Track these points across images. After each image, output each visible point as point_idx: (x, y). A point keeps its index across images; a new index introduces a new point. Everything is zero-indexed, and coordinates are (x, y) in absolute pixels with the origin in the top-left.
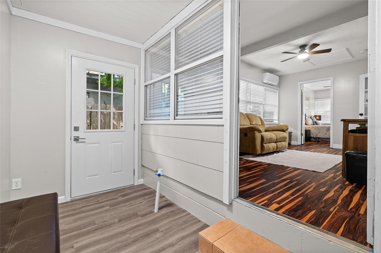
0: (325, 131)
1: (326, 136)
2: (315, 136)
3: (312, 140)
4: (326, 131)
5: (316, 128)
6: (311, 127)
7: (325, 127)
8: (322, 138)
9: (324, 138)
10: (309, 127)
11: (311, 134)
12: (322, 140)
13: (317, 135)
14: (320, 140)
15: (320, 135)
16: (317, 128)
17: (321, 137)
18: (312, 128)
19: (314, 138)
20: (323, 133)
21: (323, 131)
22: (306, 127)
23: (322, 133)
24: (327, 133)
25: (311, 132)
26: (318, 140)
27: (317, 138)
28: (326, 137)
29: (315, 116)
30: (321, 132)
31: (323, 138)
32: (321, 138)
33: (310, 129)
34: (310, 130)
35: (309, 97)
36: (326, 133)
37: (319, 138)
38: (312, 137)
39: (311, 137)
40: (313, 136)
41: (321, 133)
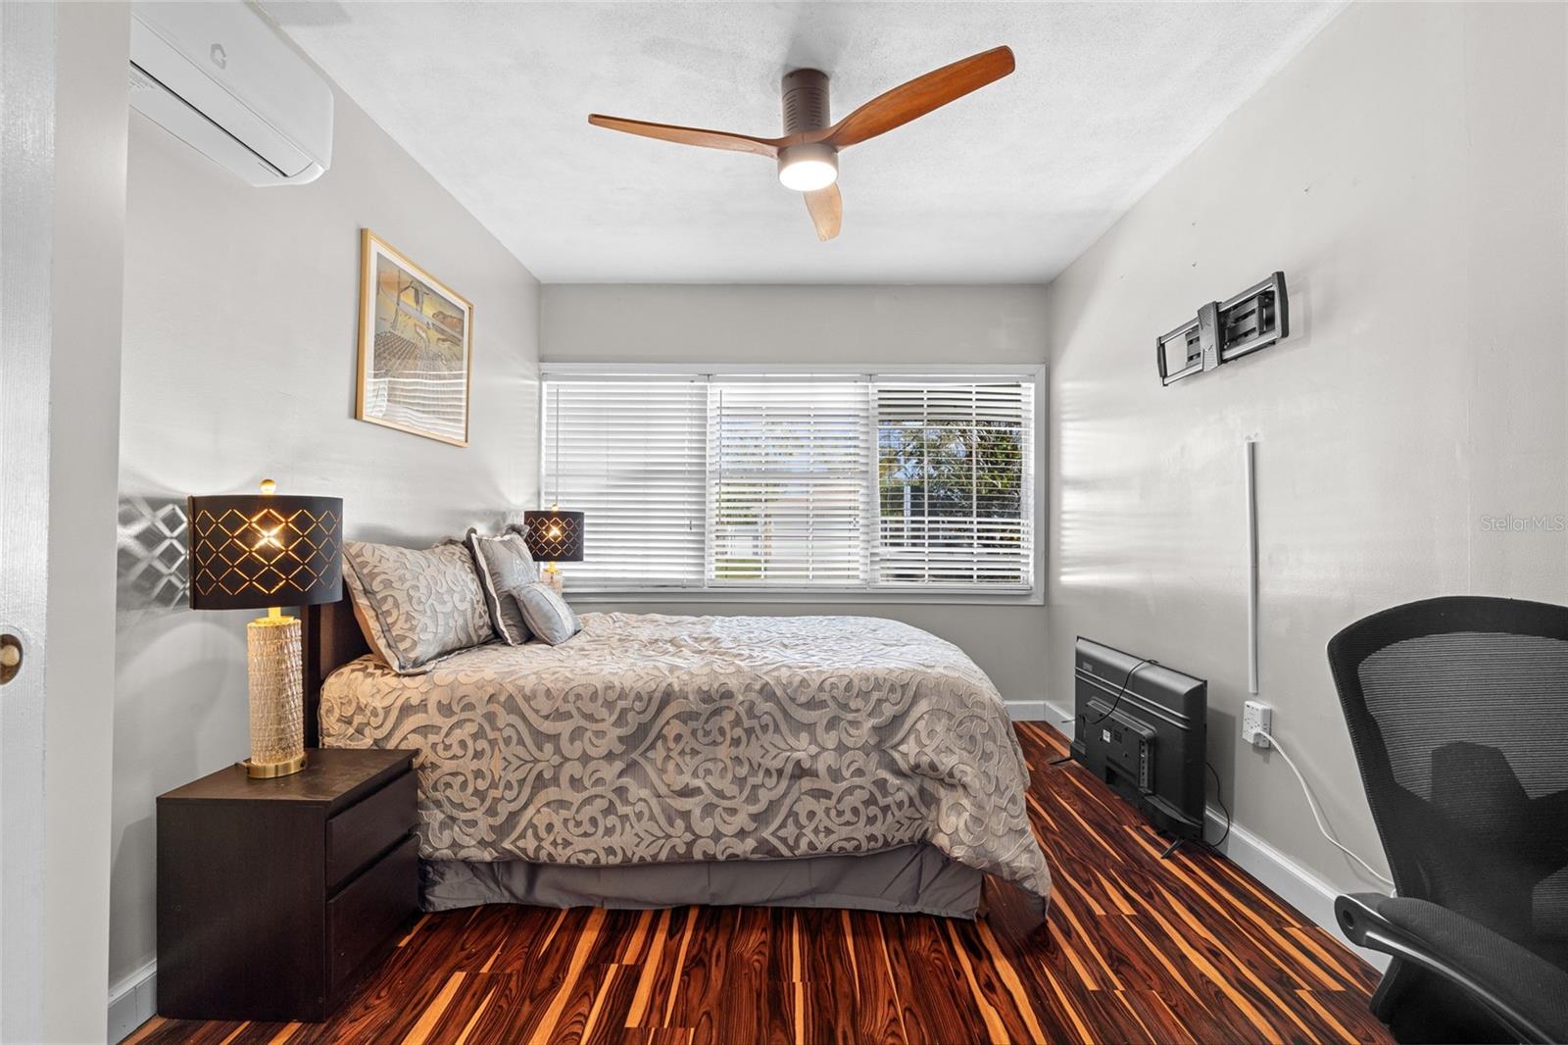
0: (610, 756)
1: (615, 841)
2: (482, 843)
3: (449, 894)
4: (619, 765)
5: (490, 717)
6: (423, 706)
7: (609, 705)
8: (568, 867)
9: (589, 860)
10: (407, 710)
11: (433, 817)
12: (561, 889)
13: (502, 831)
14: (544, 895)
15: (550, 827)
16: (503, 718)
17: (562, 855)
18: (445, 723)
19: (469, 864)
20: (576, 798)
21: (585, 759)
22: (360, 709)
23: (569, 795)
24: (636, 791)
25: (428, 779)
26: (519, 884)
27: (507, 862)
28: (610, 851)
29: (536, 519)
30: (555, 781)
31: (580, 867)
32: (552, 864)
33: (414, 742)
34: (416, 752)
35: (464, 306)
36: (621, 791)
37: (534, 868)
38: (446, 862)
39: (429, 861)
40: (455, 845)
41: (552, 793)
